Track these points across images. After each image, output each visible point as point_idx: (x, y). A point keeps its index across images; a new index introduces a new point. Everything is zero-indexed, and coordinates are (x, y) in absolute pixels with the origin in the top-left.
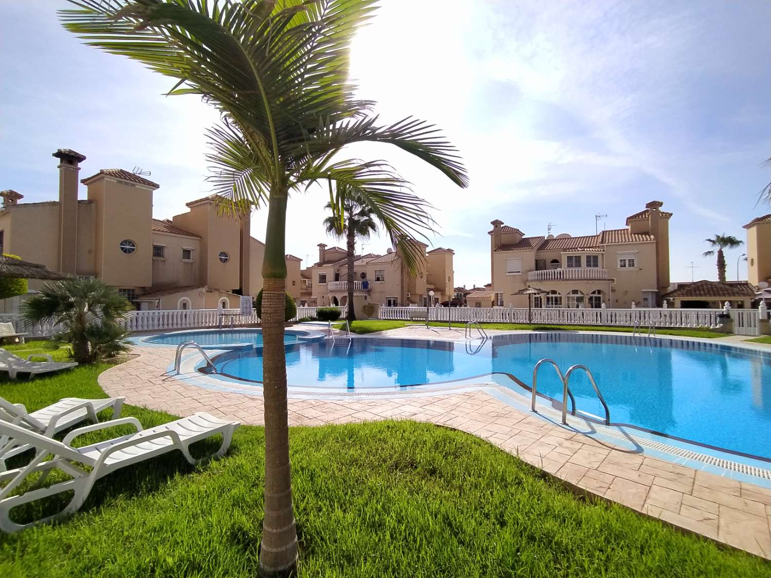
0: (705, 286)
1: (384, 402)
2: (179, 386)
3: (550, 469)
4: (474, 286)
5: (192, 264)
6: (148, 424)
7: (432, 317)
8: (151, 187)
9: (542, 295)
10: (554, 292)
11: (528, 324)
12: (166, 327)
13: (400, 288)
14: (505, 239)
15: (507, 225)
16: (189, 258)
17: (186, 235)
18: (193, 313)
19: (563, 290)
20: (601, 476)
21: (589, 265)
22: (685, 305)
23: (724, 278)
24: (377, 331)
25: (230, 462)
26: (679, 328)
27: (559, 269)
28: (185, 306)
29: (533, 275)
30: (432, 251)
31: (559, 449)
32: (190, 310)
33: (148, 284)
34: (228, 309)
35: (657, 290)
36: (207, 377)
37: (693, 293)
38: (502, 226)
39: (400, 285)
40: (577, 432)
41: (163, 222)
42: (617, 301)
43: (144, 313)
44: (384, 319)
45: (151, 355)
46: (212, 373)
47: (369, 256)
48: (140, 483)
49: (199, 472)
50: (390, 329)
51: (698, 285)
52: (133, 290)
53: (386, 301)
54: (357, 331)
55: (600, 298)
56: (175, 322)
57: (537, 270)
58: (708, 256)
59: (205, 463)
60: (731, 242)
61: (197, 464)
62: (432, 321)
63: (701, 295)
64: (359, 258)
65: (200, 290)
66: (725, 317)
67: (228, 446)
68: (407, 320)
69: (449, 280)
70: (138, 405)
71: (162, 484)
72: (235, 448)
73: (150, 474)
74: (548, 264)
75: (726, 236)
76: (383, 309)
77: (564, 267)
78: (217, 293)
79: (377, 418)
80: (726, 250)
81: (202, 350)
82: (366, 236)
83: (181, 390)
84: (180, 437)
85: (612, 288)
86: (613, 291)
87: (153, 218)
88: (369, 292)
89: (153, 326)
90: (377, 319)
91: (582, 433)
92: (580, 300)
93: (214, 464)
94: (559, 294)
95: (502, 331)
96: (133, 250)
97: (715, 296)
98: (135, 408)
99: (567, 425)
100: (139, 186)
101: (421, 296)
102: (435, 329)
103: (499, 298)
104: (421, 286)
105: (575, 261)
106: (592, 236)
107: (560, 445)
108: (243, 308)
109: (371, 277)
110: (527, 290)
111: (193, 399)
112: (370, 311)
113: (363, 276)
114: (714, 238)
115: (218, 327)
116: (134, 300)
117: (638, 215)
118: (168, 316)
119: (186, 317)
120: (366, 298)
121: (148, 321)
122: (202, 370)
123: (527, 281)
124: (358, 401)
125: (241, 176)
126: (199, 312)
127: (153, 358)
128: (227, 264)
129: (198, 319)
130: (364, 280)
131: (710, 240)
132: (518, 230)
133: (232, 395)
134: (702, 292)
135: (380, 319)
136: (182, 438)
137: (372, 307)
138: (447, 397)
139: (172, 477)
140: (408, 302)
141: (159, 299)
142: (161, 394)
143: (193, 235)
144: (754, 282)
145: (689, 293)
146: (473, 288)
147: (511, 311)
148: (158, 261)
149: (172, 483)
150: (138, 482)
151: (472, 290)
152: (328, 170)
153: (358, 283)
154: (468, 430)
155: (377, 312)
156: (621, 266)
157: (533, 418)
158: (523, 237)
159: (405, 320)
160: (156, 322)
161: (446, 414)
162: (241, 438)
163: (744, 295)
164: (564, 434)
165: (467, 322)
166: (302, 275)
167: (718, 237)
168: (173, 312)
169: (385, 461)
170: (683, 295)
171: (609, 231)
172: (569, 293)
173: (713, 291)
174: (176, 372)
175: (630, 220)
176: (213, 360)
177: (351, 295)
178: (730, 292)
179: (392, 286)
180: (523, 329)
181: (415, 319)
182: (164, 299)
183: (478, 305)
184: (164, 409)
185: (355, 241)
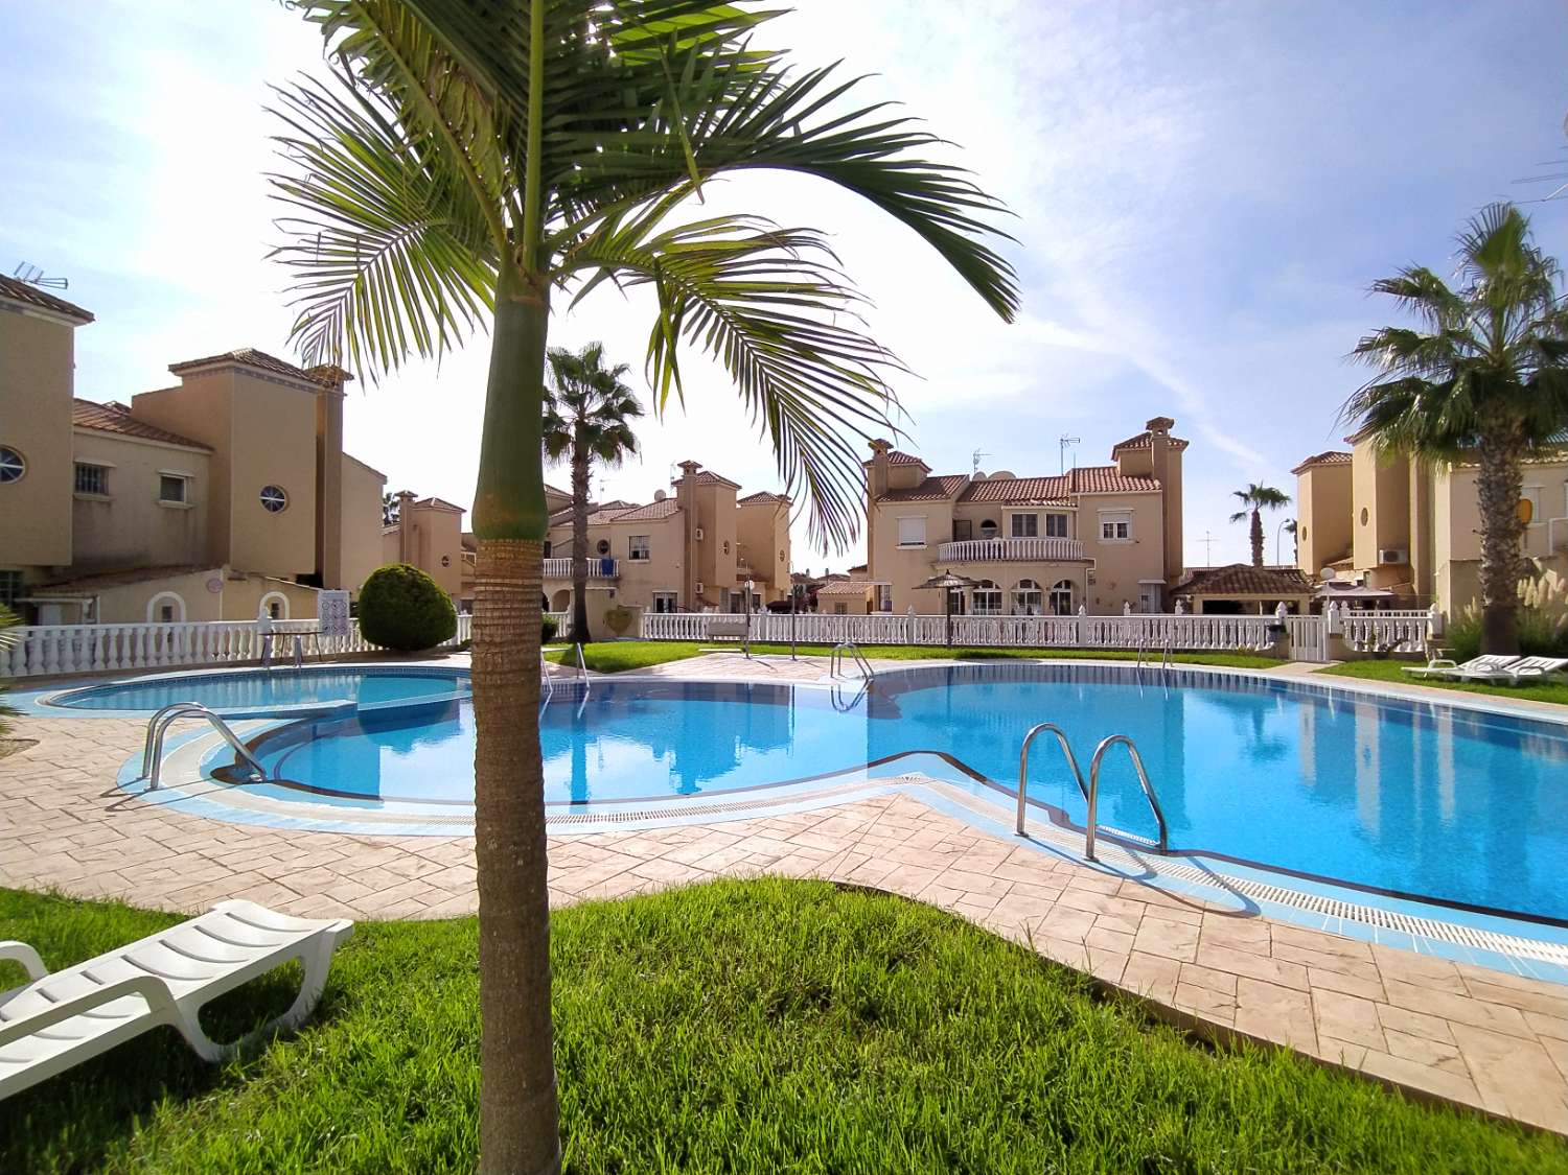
0: (1240, 575)
1: (697, 832)
2: (157, 823)
3: (1107, 973)
4: (827, 570)
5: (186, 511)
6: (66, 951)
7: (754, 635)
8: (69, 317)
9: (966, 591)
10: (988, 584)
11: (944, 646)
12: (113, 665)
13: (683, 575)
14: (895, 478)
15: (900, 450)
16: (179, 498)
17: (170, 441)
18: (190, 630)
19: (1006, 580)
20: (1211, 979)
21: (1050, 533)
22: (1210, 607)
23: (1261, 561)
24: (639, 665)
25: (328, 1042)
26: (1206, 651)
27: (996, 540)
28: (167, 614)
29: (949, 549)
30: (747, 499)
31: (1103, 921)
32: (183, 624)
33: (63, 557)
34: (286, 621)
35: (1163, 582)
36: (239, 793)
37: (1223, 587)
38: (890, 451)
39: (682, 568)
40: (1125, 876)
41: (103, 407)
42: (1098, 601)
43: (48, 633)
44: (651, 640)
45: (71, 741)
46: (251, 782)
47: (616, 505)
48: (39, 1150)
49: (234, 1082)
50: (669, 661)
51: (1230, 571)
52: (16, 574)
53: (652, 602)
54: (597, 665)
55: (1068, 595)
56: (140, 651)
57: (955, 540)
58: (1238, 521)
59: (253, 1054)
60: (1272, 497)
61: (225, 1061)
62: (752, 643)
63: (1234, 591)
64: (596, 509)
65: (210, 574)
66: (1278, 630)
67: (318, 994)
68: (701, 641)
69: (782, 559)
70: (29, 888)
71: (113, 1145)
72: (339, 994)
73: (72, 1118)
74: (977, 528)
75: (1266, 487)
76: (647, 617)
77: (1006, 537)
78: (256, 583)
79: (692, 875)
80: (1266, 512)
81: (220, 721)
82: (615, 461)
83: (164, 832)
84: (170, 984)
85: (1090, 576)
86: (1092, 581)
87: (76, 396)
88: (617, 581)
89: (76, 663)
90: (636, 638)
91: (1133, 878)
92: (1034, 598)
93: (281, 1055)
94: (997, 587)
95: (899, 662)
96: (17, 472)
97: (1257, 592)
98: (21, 895)
99: (1097, 861)
100: (31, 312)
101: (725, 590)
102: (765, 659)
103: (883, 595)
104: (726, 571)
105: (1025, 525)
106: (1055, 478)
107: (1104, 910)
108: (325, 618)
109: (619, 549)
110: (943, 578)
111: (203, 857)
112: (622, 623)
113: (604, 547)
114: (1247, 490)
115: (260, 662)
116: (17, 600)
117: (1132, 441)
118: (120, 638)
119: (170, 639)
120: (612, 594)
121: (60, 651)
122: (221, 775)
123: (937, 561)
124: (638, 834)
125: (382, 252)
126: (207, 627)
127: (77, 747)
128: (281, 515)
129: (205, 644)
130: (606, 556)
131: (1239, 494)
132: (920, 461)
133: (311, 839)
134: (1236, 585)
135: (644, 639)
136: (179, 990)
137: (626, 614)
138: (833, 812)
139: (147, 1114)
140: (698, 603)
141: (94, 598)
142: (104, 847)
143: (190, 443)
144: (1307, 567)
145: (1216, 588)
146: (824, 575)
147: (911, 620)
148: (89, 502)
149: (149, 1134)
150: (32, 1148)
151: (822, 579)
152: (659, 243)
153: (594, 561)
154: (904, 889)
155: (637, 625)
156: (1106, 535)
157: (1026, 851)
158: (929, 475)
159: (696, 641)
160: (85, 652)
161: (846, 853)
162: (353, 964)
163: (1301, 591)
164: (1100, 883)
165: (833, 645)
166: (464, 544)
167: (1253, 487)
168: (134, 629)
169: (752, 997)
170: (1207, 590)
171: (1084, 470)
172: (1014, 587)
173: (1253, 583)
174: (146, 784)
175: (1119, 450)
176: (252, 745)
177: (580, 590)
178: (1278, 585)
179: (666, 570)
180: (936, 657)
181: (718, 639)
182: (106, 598)
183: (841, 609)
184: (115, 893)
185: (590, 472)
